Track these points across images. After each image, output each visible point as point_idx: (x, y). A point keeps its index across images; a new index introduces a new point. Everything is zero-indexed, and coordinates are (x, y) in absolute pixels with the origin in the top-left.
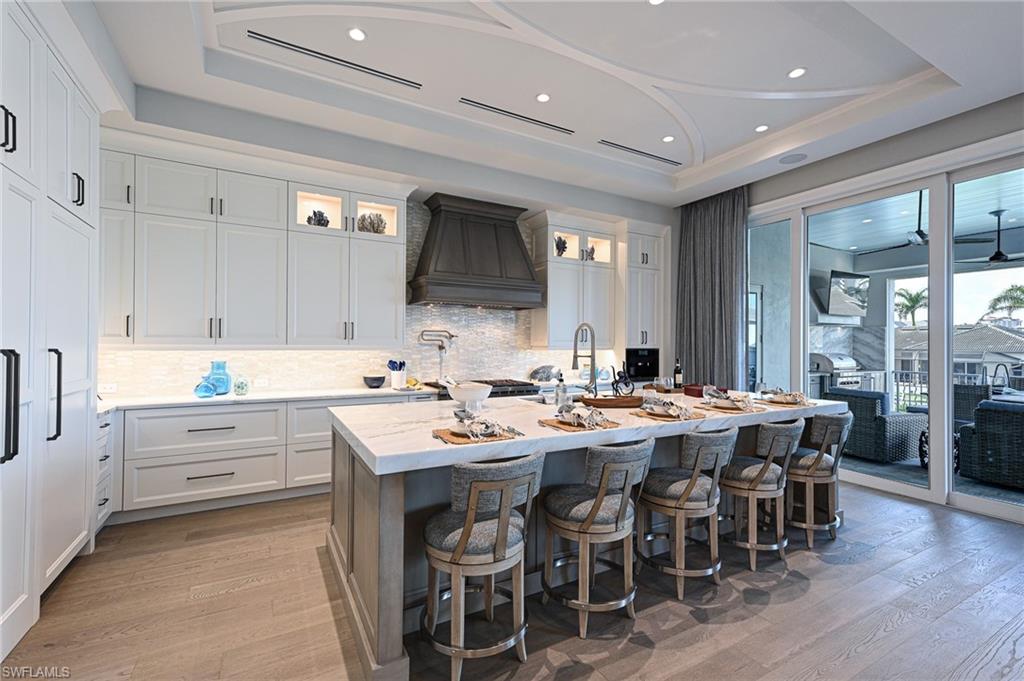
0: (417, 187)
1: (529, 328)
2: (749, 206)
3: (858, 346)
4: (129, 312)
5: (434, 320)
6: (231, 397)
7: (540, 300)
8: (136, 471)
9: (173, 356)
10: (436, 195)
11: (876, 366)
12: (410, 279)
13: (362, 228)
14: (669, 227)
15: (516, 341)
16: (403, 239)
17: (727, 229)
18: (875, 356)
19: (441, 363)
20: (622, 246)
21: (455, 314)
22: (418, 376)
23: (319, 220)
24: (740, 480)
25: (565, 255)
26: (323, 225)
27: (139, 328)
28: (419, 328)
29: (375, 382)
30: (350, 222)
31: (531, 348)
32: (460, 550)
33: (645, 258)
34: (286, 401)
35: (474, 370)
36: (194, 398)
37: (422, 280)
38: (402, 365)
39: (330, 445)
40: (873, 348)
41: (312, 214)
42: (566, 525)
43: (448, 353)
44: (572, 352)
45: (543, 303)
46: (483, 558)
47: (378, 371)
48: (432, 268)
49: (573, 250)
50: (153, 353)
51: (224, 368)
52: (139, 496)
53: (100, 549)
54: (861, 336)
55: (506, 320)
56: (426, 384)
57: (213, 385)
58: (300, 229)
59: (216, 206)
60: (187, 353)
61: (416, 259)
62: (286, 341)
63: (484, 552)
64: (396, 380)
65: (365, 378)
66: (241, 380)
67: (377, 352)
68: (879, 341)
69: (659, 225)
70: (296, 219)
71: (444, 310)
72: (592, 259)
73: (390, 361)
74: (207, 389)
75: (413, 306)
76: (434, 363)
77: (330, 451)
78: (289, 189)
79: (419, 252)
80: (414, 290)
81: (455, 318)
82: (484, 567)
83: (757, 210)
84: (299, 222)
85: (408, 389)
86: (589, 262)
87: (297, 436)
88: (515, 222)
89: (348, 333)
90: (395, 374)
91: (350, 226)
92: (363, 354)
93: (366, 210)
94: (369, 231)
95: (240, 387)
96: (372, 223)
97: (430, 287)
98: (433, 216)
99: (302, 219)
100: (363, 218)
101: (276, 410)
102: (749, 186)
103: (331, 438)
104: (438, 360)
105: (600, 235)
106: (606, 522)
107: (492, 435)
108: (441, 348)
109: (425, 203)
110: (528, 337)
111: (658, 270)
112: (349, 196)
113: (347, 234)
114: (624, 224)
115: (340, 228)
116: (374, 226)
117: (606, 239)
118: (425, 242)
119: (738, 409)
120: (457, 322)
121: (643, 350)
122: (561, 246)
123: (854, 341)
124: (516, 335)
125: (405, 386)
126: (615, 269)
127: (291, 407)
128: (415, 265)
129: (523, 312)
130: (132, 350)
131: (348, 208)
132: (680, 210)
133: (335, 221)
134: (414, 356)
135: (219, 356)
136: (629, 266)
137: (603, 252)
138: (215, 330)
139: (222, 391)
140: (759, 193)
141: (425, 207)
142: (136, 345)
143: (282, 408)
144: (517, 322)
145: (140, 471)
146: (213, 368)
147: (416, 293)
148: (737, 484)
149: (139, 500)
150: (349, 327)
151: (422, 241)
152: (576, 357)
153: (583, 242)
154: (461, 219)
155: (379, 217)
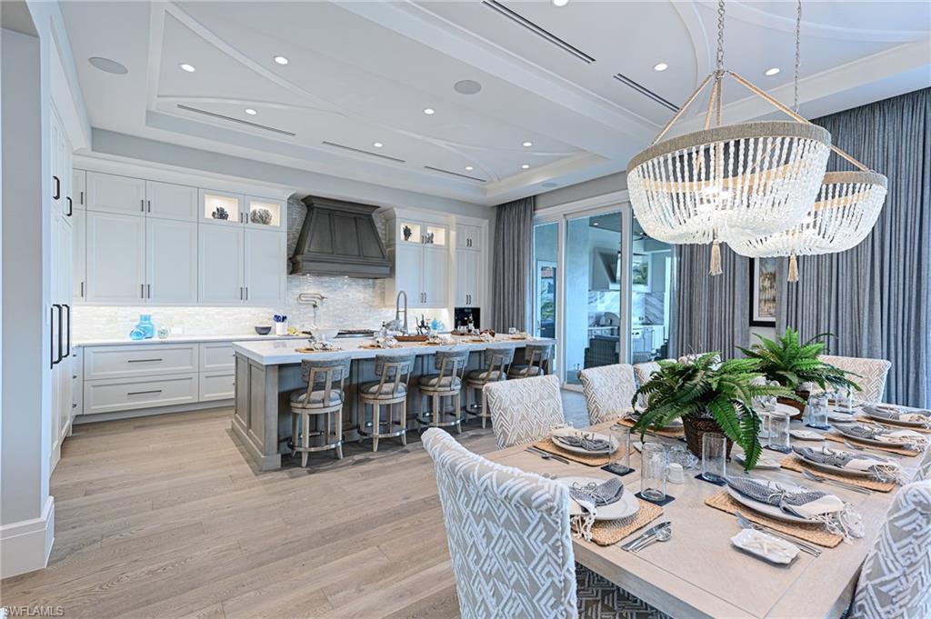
0: (294, 192)
1: (384, 292)
2: (534, 210)
3: (648, 307)
4: (84, 281)
5: (309, 286)
6: (156, 339)
7: (388, 272)
8: (92, 388)
9: (109, 310)
10: (310, 196)
11: (659, 322)
12: (291, 256)
13: (254, 220)
14: (487, 221)
15: (373, 301)
16: (285, 228)
17: (522, 225)
18: (658, 314)
19: (315, 317)
20: (453, 233)
21: (326, 282)
22: (298, 327)
23: (221, 214)
24: (478, 380)
25: (410, 239)
26: (224, 218)
27: (90, 291)
28: (298, 292)
29: (264, 331)
30: (245, 216)
31: (385, 306)
32: (306, 402)
33: (469, 243)
34: (199, 342)
35: (341, 322)
36: (129, 340)
37: (299, 258)
38: (284, 318)
39: (234, 372)
40: (657, 308)
41: (215, 211)
42: (367, 396)
43: (321, 309)
44: (396, 310)
45: (392, 273)
46: (318, 405)
47: (266, 323)
48: (306, 251)
49: (416, 236)
50: (96, 308)
51: (149, 320)
52: (95, 405)
53: (75, 434)
54: (650, 299)
55: (365, 286)
56: (304, 332)
57: (144, 330)
58: (207, 222)
59: (145, 206)
60: (121, 308)
61: (296, 241)
62: (198, 301)
63: (319, 402)
64: (279, 328)
65: (256, 328)
66: (163, 328)
67: (265, 309)
68: (660, 303)
69: (479, 219)
70: (204, 214)
71: (317, 278)
72: (432, 242)
73: (276, 316)
74: (138, 334)
75: (292, 276)
76: (309, 317)
77: (234, 377)
78: (200, 193)
79: (298, 236)
80: (294, 264)
81: (326, 285)
82: (317, 409)
83: (539, 213)
84: (206, 216)
85: (288, 335)
86: (429, 245)
87: (207, 366)
88: (371, 215)
89: (243, 295)
90: (279, 325)
91: (245, 220)
92: (254, 310)
93: (257, 207)
94: (259, 222)
95: (163, 333)
96: (261, 217)
97: (305, 263)
98: (309, 210)
99: (208, 215)
100: (254, 213)
101: (191, 348)
102: (534, 196)
103: (234, 368)
104: (313, 315)
105: (437, 225)
106: (387, 393)
107: (326, 349)
108: (315, 306)
109: (303, 200)
110: (383, 298)
111: (480, 251)
112: (243, 199)
113: (242, 225)
114: (453, 218)
115: (237, 220)
116: (263, 219)
117: (442, 227)
118: (303, 229)
119: (482, 341)
120: (327, 287)
121: (468, 308)
122: (407, 233)
123: (646, 304)
124: (374, 297)
125: (287, 333)
126: (448, 249)
127: (202, 346)
128: (295, 246)
129: (378, 281)
130: (84, 305)
131: (243, 205)
132: (495, 209)
133: (233, 215)
134: (294, 312)
135: (145, 311)
136: (457, 249)
137: (439, 237)
138: (145, 292)
139: (148, 336)
140: (540, 202)
141: (302, 203)
142: (88, 303)
143: (196, 346)
144: (374, 288)
145: (96, 389)
146: (141, 319)
147: (294, 267)
148: (476, 382)
149: (94, 408)
150: (244, 291)
151: (300, 228)
152: (398, 312)
153: (423, 230)
154: (329, 215)
155: (266, 212)
